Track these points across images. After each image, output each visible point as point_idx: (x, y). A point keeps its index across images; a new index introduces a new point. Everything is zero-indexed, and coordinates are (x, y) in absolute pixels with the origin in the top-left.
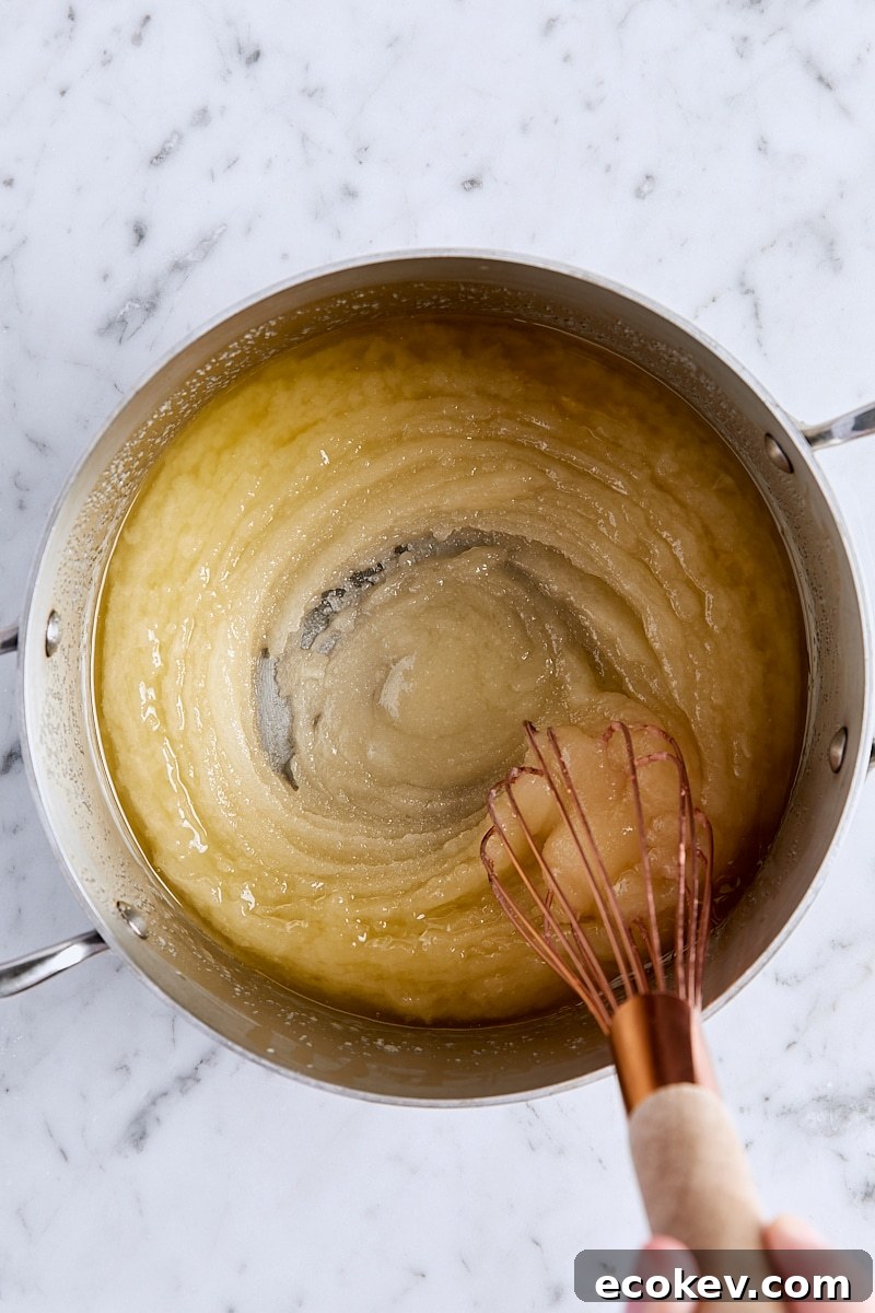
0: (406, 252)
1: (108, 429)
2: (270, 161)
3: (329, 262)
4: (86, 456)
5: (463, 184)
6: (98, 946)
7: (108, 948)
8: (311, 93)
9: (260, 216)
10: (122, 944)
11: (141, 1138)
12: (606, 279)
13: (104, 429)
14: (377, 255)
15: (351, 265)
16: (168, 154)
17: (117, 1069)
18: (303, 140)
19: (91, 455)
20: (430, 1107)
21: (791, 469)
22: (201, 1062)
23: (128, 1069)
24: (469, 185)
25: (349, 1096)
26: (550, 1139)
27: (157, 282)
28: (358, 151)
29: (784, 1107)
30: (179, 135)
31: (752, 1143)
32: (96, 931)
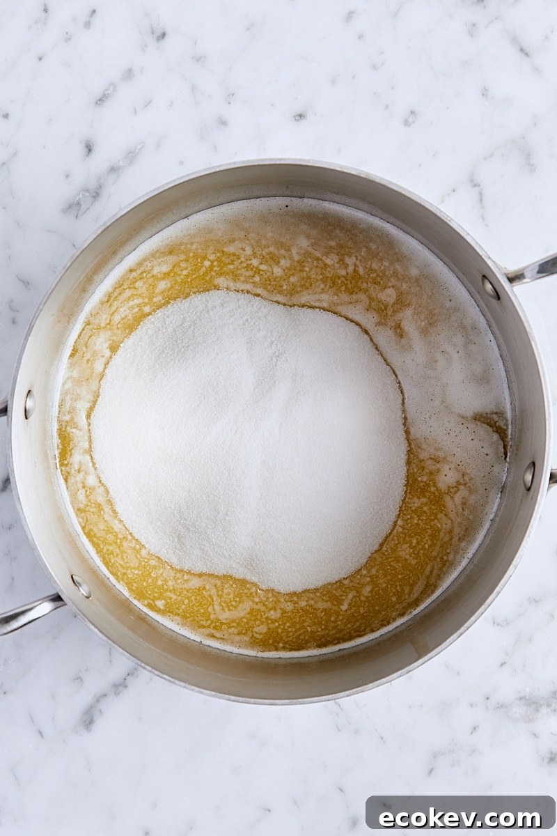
0: (258, 160)
2: (172, 102)
3: (209, 167)
5: (295, 117)
6: (61, 603)
7: (66, 604)
8: (198, 59)
9: (165, 137)
11: (90, 723)
14: (239, 162)
16: (107, 97)
17: (75, 680)
18: (193, 89)
21: (498, 298)
22: (128, 675)
23: (82, 680)
24: (298, 118)
26: (350, 724)
27: (100, 179)
28: (229, 95)
29: (498, 704)
30: (114, 86)
31: (477, 726)
32: (57, 594)
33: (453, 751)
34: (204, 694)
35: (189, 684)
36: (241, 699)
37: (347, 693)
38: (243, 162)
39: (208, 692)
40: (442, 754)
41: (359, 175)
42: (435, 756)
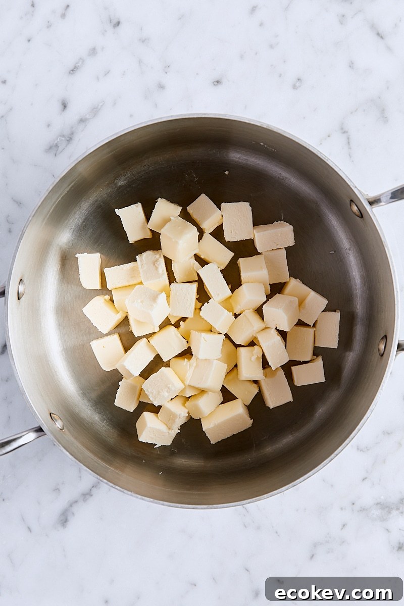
0: (185, 115)
1: (47, 196)
2: (124, 72)
3: (151, 119)
4: (37, 207)
5: (213, 83)
6: (42, 433)
7: (46, 434)
8: (144, 41)
9: (120, 97)
10: (52, 433)
11: (65, 522)
12: (277, 128)
13: (46, 195)
14: (172, 116)
15: (160, 121)
16: (77, 69)
17: (54, 490)
18: (140, 62)
19: (39, 207)
20: (193, 509)
21: (362, 216)
22: (93, 487)
23: (59, 490)
24: (216, 83)
25: (156, 503)
26: (253, 522)
27: (72, 128)
28: (165, 67)
29: (361, 508)
30: (82, 60)
31: (346, 524)
32: (40, 426)
33: (327, 542)
34: (145, 500)
35: (134, 493)
36: (171, 504)
37: (249, 501)
38: (178, 116)
39: (148, 499)
40: (321, 544)
41: (262, 126)
42: (315, 545)
